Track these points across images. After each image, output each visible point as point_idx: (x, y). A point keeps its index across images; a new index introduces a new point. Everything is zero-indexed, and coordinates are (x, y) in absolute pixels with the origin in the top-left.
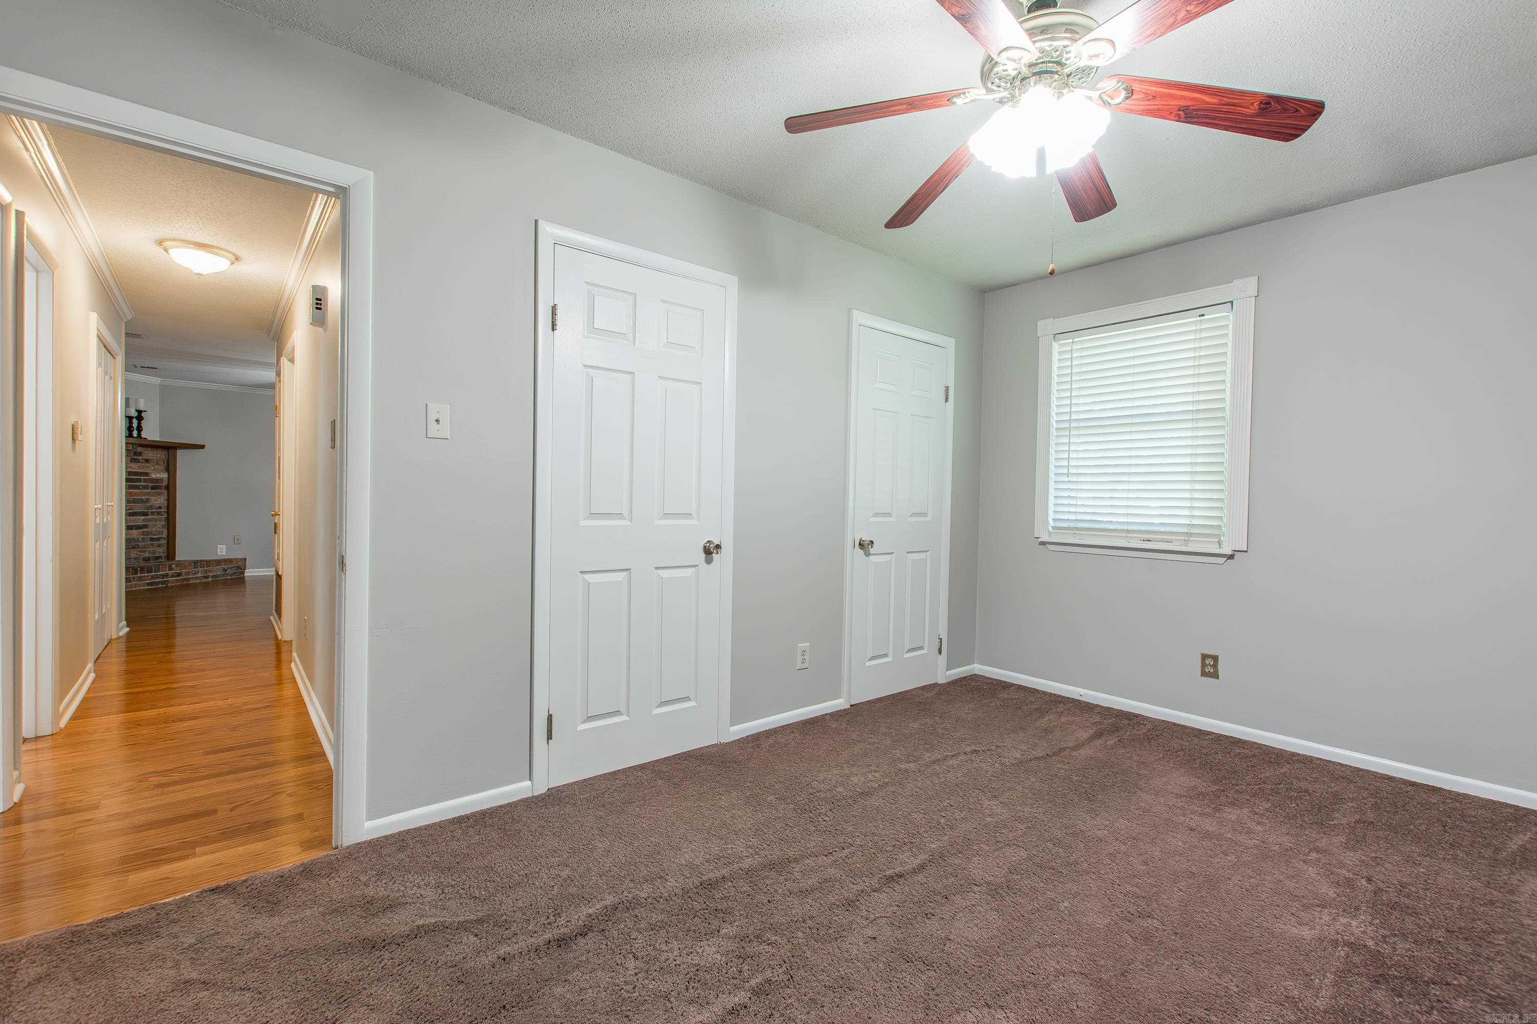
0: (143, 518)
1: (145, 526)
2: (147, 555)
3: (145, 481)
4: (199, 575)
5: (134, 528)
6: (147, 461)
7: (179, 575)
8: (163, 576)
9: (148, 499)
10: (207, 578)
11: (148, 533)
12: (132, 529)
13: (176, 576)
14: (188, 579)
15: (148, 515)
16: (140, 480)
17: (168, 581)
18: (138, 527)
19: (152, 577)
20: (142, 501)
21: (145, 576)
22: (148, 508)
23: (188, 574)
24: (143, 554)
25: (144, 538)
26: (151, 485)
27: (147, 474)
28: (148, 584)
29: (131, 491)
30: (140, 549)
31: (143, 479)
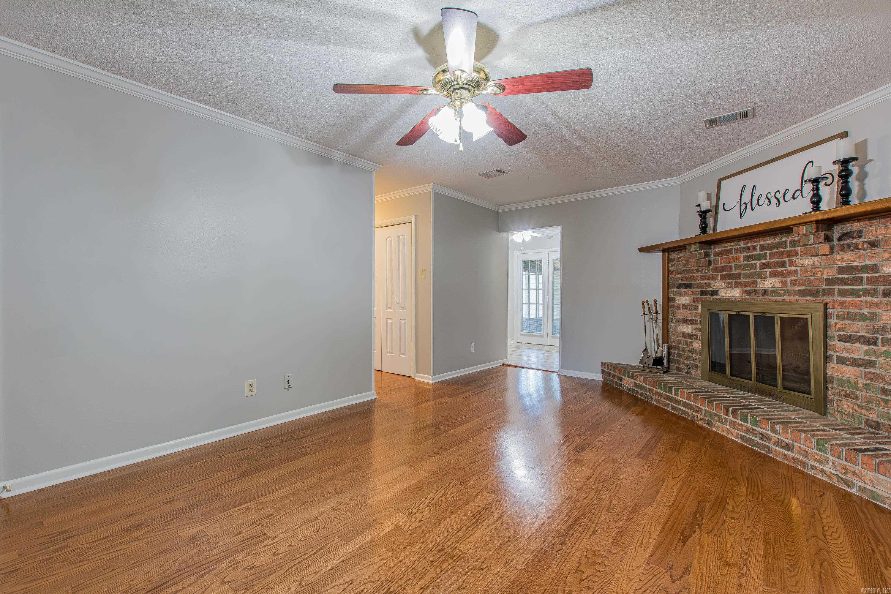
0: (866, 347)
1: (871, 364)
2: (873, 417)
3: (870, 281)
4: (828, 468)
5: (848, 363)
6: (873, 244)
7: (788, 447)
8: (763, 436)
9: (875, 314)
10: (849, 486)
11: (877, 377)
12: (845, 364)
13: (783, 448)
14: (804, 464)
15: (875, 344)
16: (860, 281)
17: (768, 447)
18: (855, 363)
19: (748, 431)
20: (863, 318)
21: (739, 424)
22: (876, 331)
23: (806, 454)
24: (864, 411)
25: (867, 385)
26: (881, 288)
27: (874, 268)
28: (742, 438)
29: (844, 299)
30: (858, 402)
31: (867, 278)
